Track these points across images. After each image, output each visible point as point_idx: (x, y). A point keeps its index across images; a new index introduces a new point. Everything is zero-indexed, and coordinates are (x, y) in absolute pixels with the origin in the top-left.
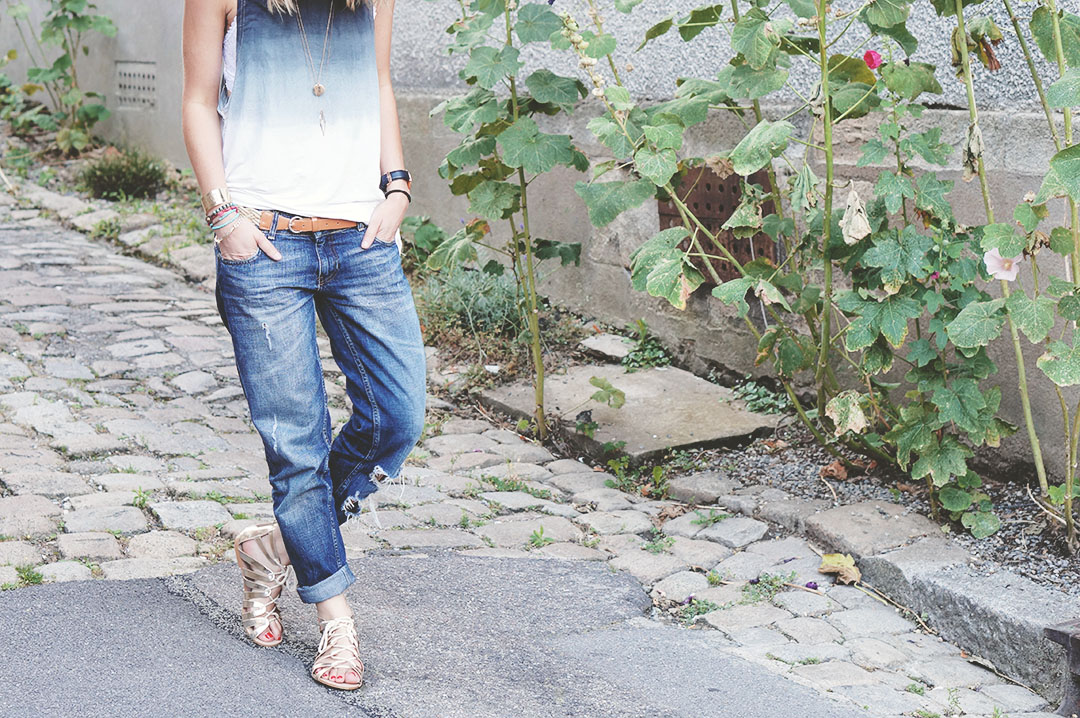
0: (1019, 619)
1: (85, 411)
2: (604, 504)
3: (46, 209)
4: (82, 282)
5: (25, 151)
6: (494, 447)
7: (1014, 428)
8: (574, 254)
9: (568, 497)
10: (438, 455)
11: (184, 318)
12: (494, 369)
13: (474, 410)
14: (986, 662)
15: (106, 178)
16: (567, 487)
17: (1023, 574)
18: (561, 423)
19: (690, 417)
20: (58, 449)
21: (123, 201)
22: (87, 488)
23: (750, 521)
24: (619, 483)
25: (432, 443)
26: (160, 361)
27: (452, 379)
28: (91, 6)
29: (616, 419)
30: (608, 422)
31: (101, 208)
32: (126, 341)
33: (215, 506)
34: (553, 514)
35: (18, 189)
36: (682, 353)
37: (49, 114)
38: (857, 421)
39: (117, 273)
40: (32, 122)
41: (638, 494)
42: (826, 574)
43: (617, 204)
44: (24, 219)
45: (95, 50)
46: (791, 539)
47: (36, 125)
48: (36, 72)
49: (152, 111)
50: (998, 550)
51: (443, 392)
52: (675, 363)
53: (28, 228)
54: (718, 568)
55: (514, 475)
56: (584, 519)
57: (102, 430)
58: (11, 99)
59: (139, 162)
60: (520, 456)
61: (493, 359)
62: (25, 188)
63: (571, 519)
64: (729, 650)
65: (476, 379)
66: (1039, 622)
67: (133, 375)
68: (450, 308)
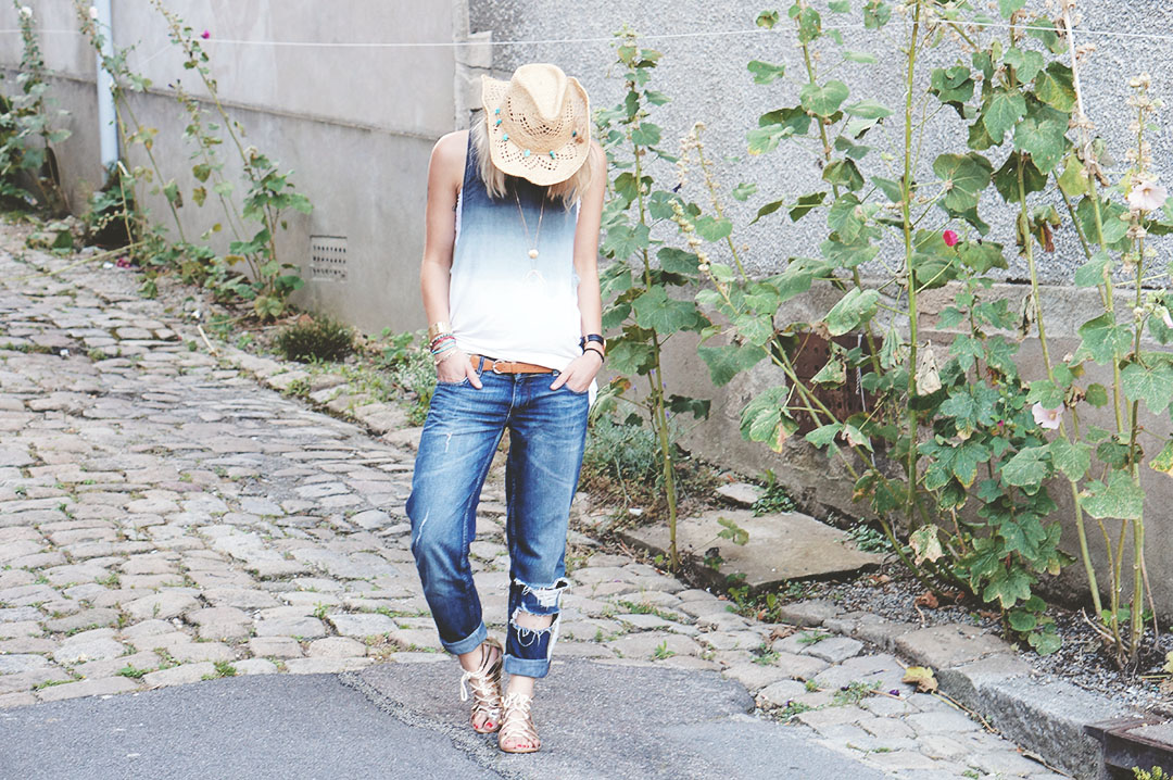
0: (1063, 719)
1: (275, 542)
2: (724, 626)
3: (244, 369)
4: (275, 434)
5: (226, 318)
6: (632, 578)
7: (1073, 559)
8: (702, 409)
9: (693, 619)
10: (582, 584)
11: (364, 465)
12: (637, 512)
13: (618, 547)
14: (1038, 756)
15: (299, 342)
16: (693, 612)
17: (1075, 684)
18: (692, 558)
19: (807, 555)
20: (251, 572)
21: (315, 363)
22: (274, 603)
23: (848, 641)
24: (739, 609)
25: (578, 574)
26: (342, 501)
27: (599, 520)
28: (289, 185)
29: (742, 555)
30: (733, 557)
31: (294, 369)
32: (312, 484)
33: (384, 618)
34: (677, 633)
35: (219, 352)
36: (805, 499)
37: (249, 284)
38: (934, 551)
39: (307, 426)
40: (232, 290)
41: (755, 619)
42: (908, 683)
43: (733, 366)
44: (224, 379)
45: (292, 225)
46: (882, 655)
47: (236, 294)
48: (239, 245)
49: (342, 282)
50: (1058, 665)
51: (592, 531)
52: (799, 508)
53: (227, 387)
54: (816, 679)
55: (646, 601)
56: (704, 637)
57: (289, 557)
58: (214, 270)
59: (329, 327)
60: (653, 585)
61: (636, 504)
62: (225, 351)
63: (693, 637)
64: (815, 741)
65: (621, 520)
66: (1079, 721)
67: (318, 513)
68: (600, 458)
